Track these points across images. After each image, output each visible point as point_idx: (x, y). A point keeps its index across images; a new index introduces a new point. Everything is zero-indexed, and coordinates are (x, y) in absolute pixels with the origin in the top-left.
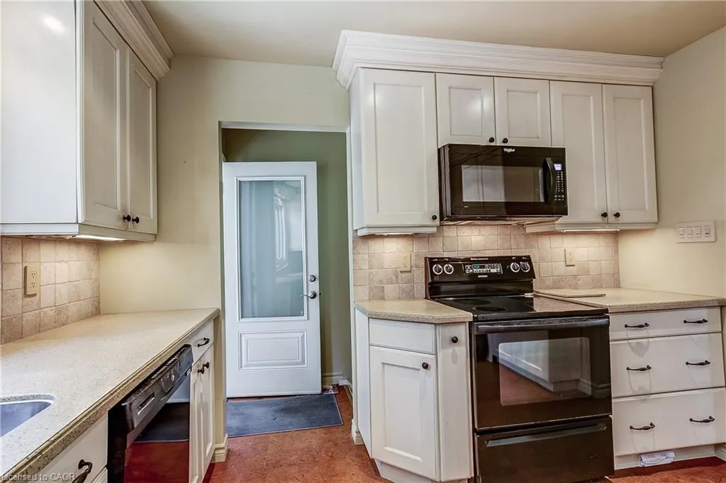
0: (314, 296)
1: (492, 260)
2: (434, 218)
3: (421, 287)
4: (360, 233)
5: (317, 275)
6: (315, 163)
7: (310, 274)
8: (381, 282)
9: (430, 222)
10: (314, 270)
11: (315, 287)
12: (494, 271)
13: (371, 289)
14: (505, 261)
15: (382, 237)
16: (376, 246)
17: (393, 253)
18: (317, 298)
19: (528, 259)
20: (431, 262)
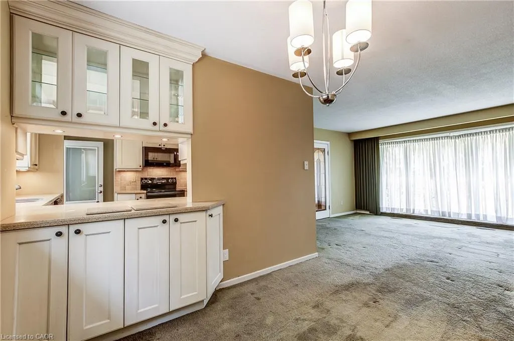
0: (101, 192)
1: (163, 179)
2: (140, 166)
3: (139, 187)
4: (117, 170)
5: (102, 184)
6: (103, 143)
7: (99, 184)
8: (125, 185)
9: (139, 167)
10: (101, 183)
11: (102, 189)
12: (163, 182)
13: (121, 187)
14: (168, 179)
15: (125, 171)
16: (123, 174)
17: (130, 177)
18: (102, 193)
19: (175, 178)
20: (142, 179)
